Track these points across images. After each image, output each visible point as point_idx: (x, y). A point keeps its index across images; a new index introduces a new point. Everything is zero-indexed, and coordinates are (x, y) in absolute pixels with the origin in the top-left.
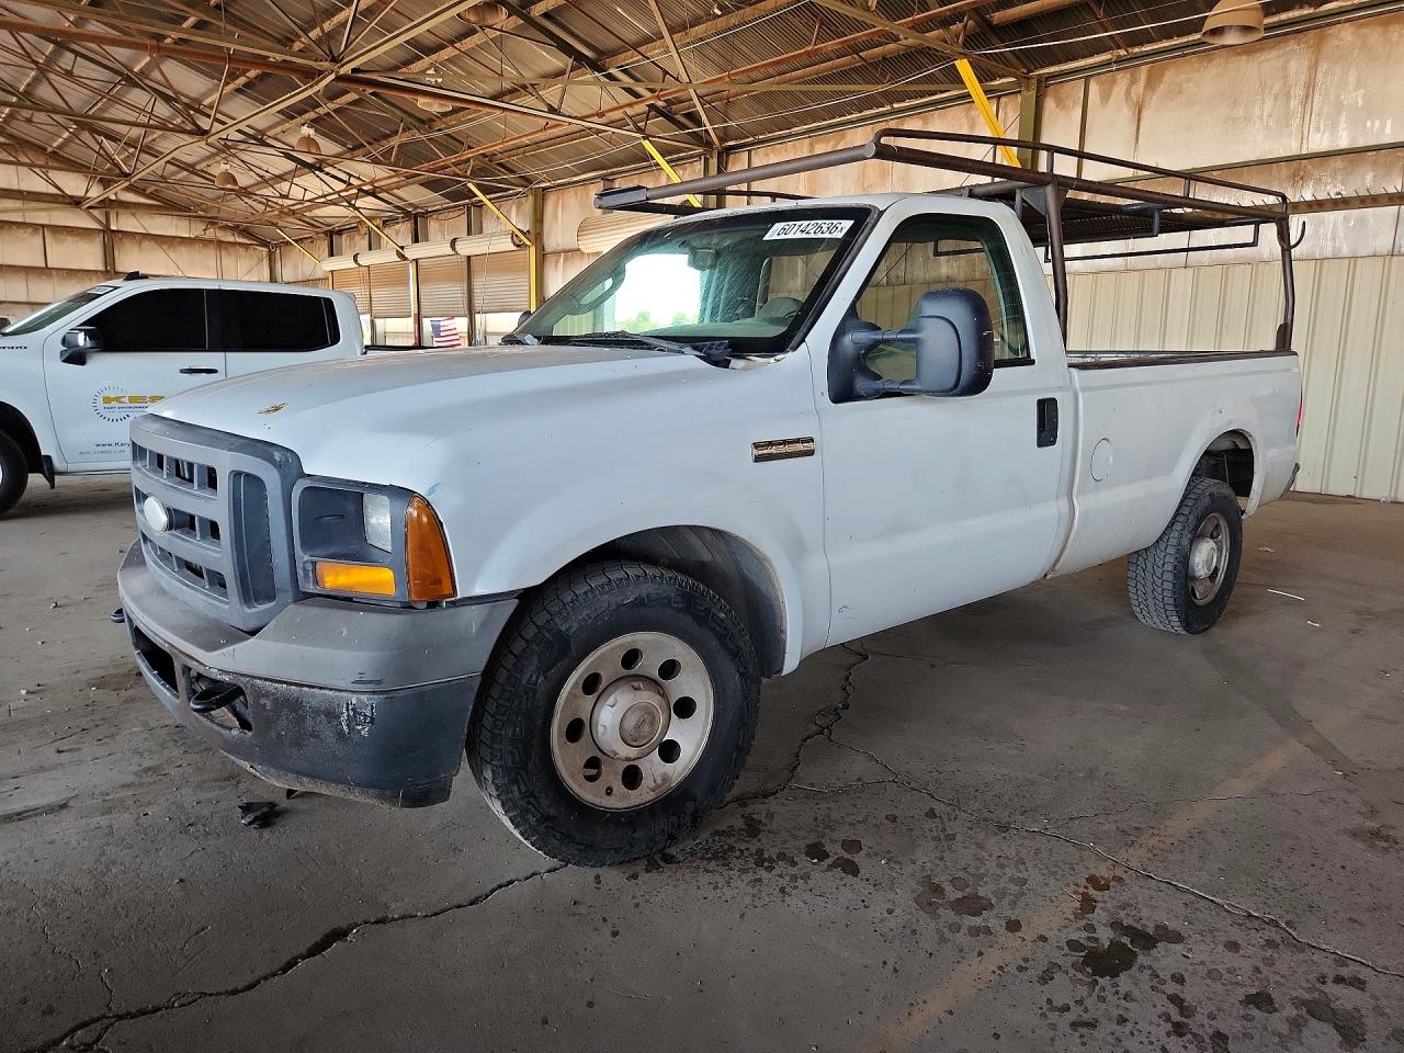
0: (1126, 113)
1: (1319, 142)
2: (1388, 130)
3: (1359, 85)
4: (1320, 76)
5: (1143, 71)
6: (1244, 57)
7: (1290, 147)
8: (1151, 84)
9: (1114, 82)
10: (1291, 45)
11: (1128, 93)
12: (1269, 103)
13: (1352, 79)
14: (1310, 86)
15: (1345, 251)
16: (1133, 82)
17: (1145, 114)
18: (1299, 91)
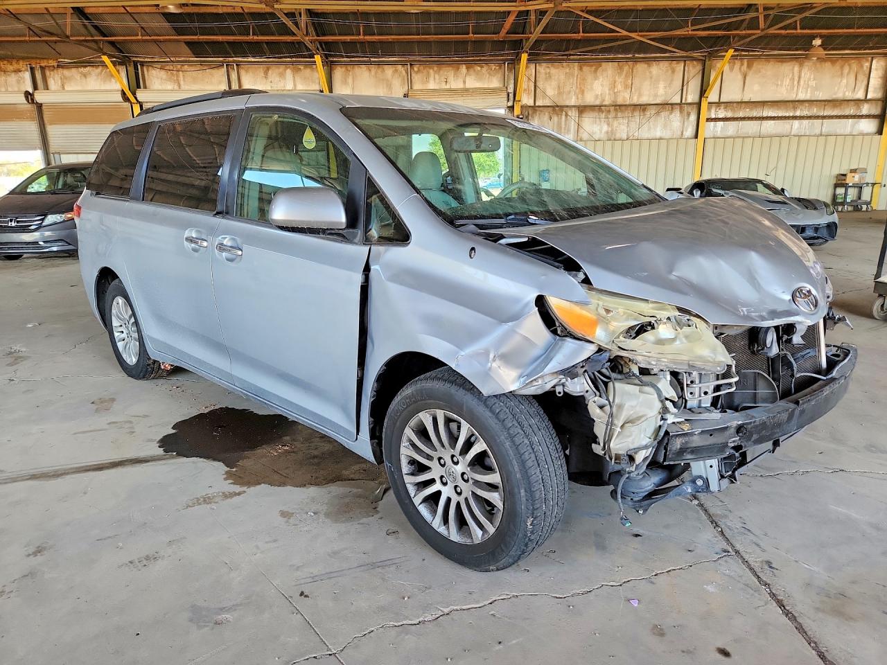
0: (740, 77)
1: (801, 96)
2: (820, 95)
3: (814, 79)
4: (803, 74)
5: (745, 62)
6: (780, 63)
7: (792, 97)
8: (749, 66)
9: (735, 63)
10: (794, 62)
11: (740, 69)
12: (788, 80)
13: (812, 77)
14: (799, 78)
15: (808, 134)
16: (742, 64)
17: (748, 78)
18: (796, 78)
